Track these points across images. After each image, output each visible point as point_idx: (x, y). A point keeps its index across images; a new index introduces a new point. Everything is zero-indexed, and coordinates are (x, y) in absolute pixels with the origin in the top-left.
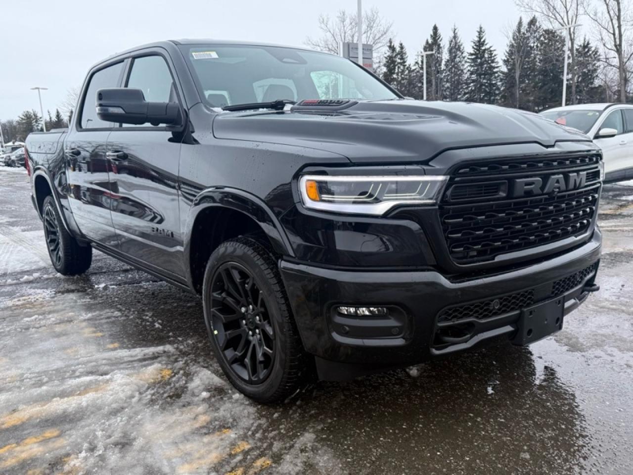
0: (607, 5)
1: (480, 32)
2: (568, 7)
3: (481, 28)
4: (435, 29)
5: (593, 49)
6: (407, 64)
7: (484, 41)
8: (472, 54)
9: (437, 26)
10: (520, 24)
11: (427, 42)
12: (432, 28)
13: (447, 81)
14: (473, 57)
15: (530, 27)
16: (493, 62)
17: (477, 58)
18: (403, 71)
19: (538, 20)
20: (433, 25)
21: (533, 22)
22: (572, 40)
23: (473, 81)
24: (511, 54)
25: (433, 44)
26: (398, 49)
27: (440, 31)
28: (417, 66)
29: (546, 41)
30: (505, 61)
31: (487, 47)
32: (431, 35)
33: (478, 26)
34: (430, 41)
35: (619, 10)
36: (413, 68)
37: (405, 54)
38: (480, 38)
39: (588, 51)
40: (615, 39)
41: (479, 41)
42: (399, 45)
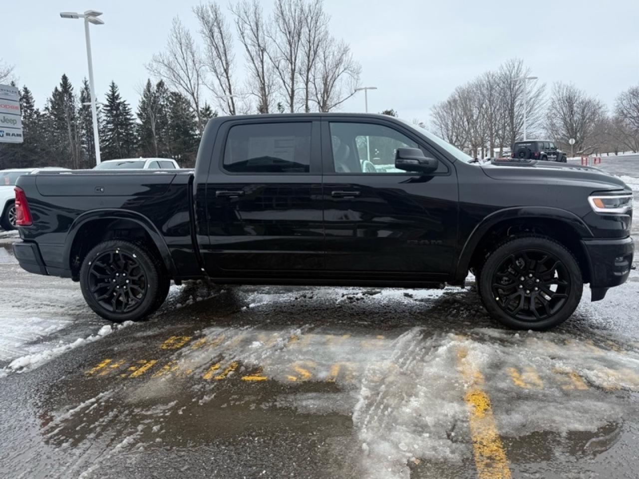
0: (219, 79)
1: (113, 87)
2: (190, 77)
3: (113, 84)
4: (65, 78)
5: (213, 112)
6: (35, 108)
7: (118, 95)
8: (107, 106)
9: (66, 75)
10: (149, 85)
11: (56, 90)
12: (61, 77)
13: (82, 128)
14: (108, 108)
15: (158, 88)
16: (127, 114)
17: (112, 109)
18: (31, 115)
19: (165, 83)
20: (62, 74)
21: (161, 84)
22: (197, 104)
23: (111, 130)
24: (143, 109)
25: (63, 92)
26: (23, 93)
27: (70, 81)
28: (47, 112)
29: (174, 102)
30: (138, 114)
31: (122, 100)
32: (61, 84)
33: (111, 82)
34: (60, 89)
35: (229, 85)
36: (42, 113)
37: (32, 98)
38: (114, 93)
39: (210, 113)
40: (229, 107)
41: (113, 95)
42: (23, 89)
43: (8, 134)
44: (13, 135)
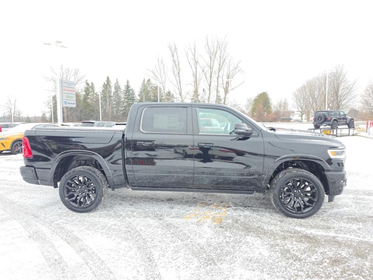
0: (176, 77)
1: (128, 82)
2: (162, 76)
3: (128, 80)
4: (108, 78)
5: (172, 94)
6: (95, 92)
7: (129, 86)
8: (124, 91)
10: (144, 81)
11: (104, 83)
13: (114, 101)
14: (125, 92)
15: (148, 82)
16: (134, 95)
17: (127, 92)
18: (93, 95)
19: (151, 80)
20: (107, 76)
21: (149, 81)
22: (164, 89)
23: (126, 102)
24: (141, 92)
25: (107, 85)
26: (90, 85)
27: (110, 79)
28: (100, 93)
29: (154, 89)
30: (139, 95)
31: (131, 88)
32: (106, 81)
34: (106, 83)
35: (180, 80)
36: (98, 94)
37: (94, 87)
38: (128, 85)
39: (170, 94)
40: (179, 91)
41: (127, 86)
42: (91, 83)
43: (69, 103)
44: (71, 103)
